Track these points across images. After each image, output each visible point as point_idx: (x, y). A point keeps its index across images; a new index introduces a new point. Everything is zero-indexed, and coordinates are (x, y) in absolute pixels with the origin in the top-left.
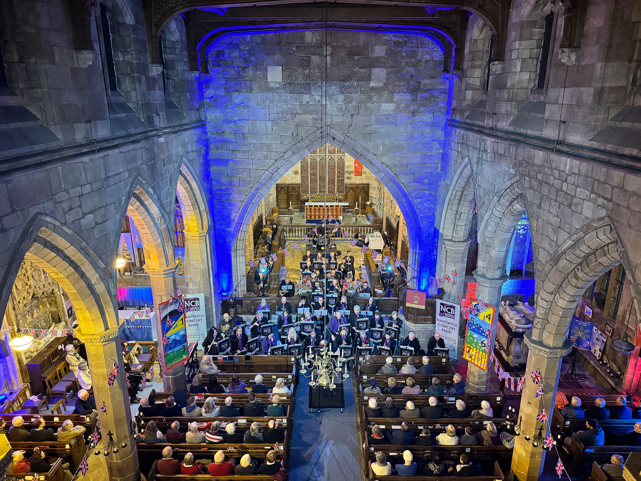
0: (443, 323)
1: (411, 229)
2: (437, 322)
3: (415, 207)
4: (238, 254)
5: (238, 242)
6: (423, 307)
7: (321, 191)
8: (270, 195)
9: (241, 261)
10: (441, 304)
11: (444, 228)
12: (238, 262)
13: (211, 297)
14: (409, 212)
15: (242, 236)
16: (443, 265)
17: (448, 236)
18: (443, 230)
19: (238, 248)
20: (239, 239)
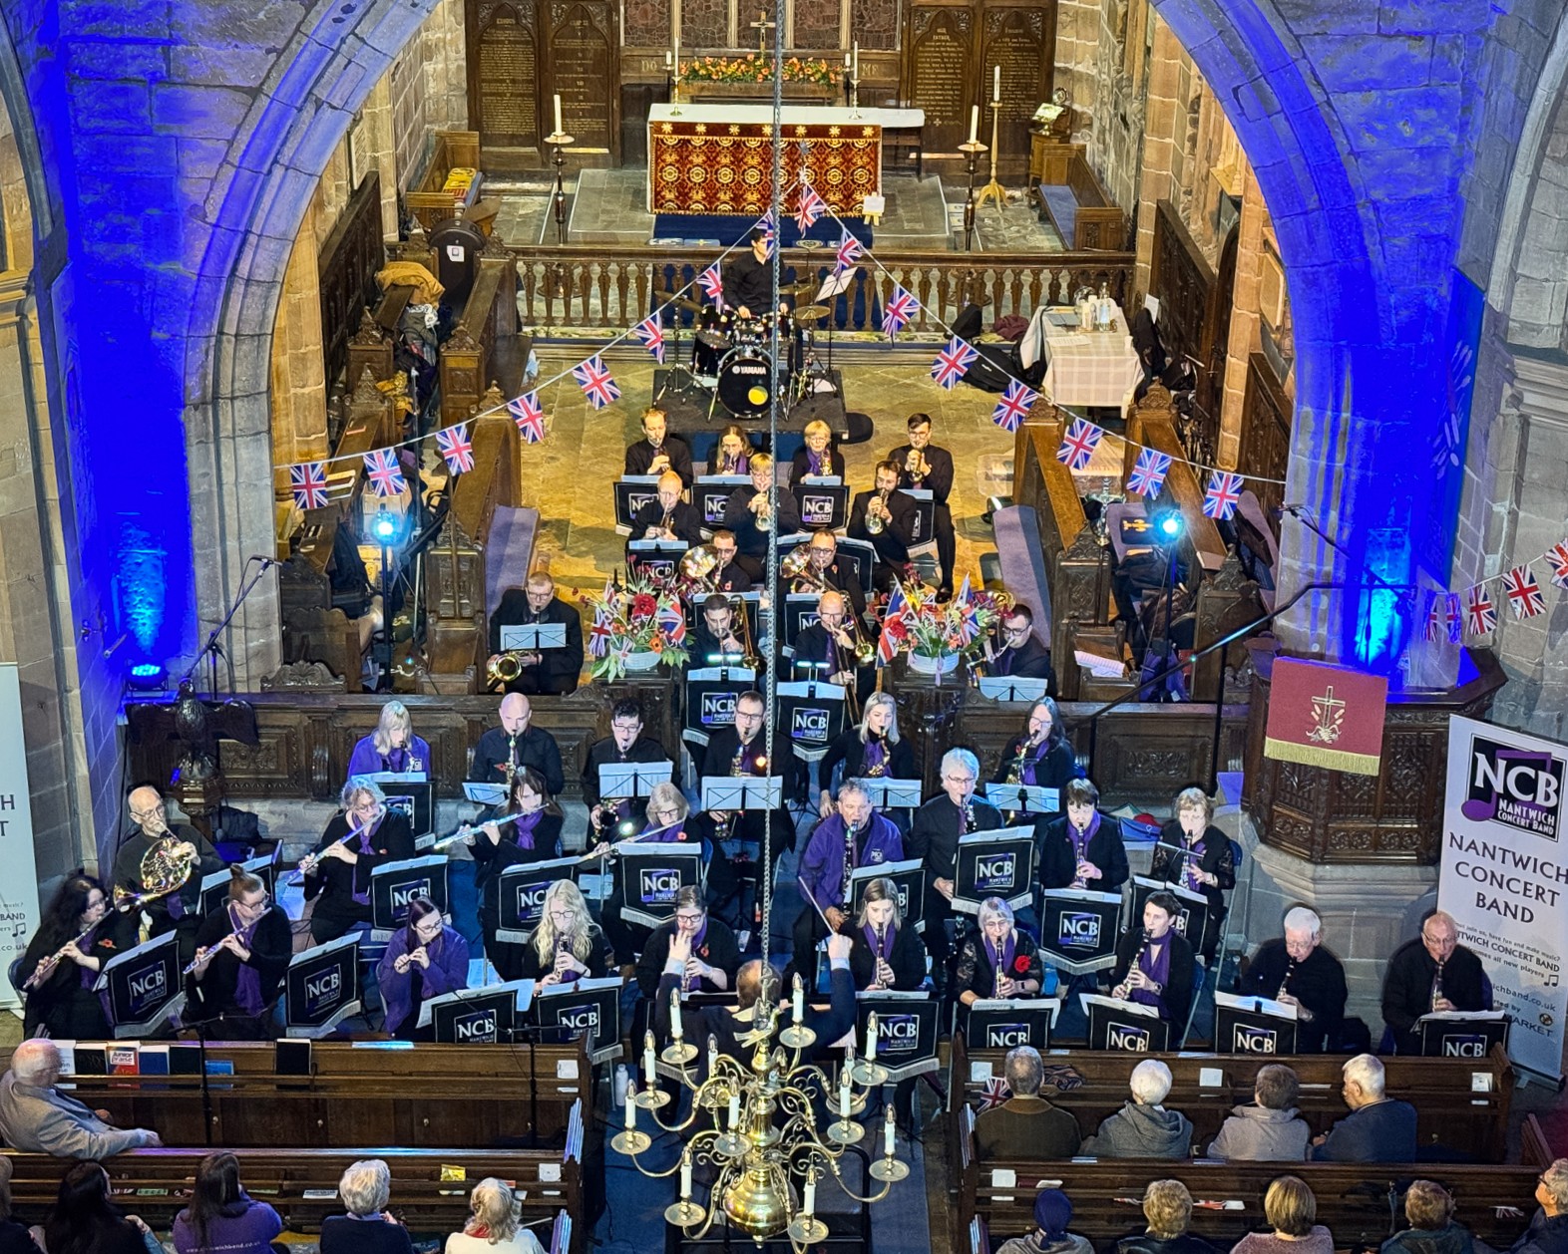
0: (1487, 864)
1: (1312, 282)
2: (1449, 855)
3: (1342, 144)
4: (226, 427)
5: (228, 347)
6: (1368, 764)
7: (747, 35)
8: (427, 52)
9: (247, 468)
10: (1481, 745)
11: (1513, 275)
12: (228, 477)
13: (63, 690)
14: (1302, 177)
15: (253, 313)
16: (1501, 509)
17: (1537, 329)
18: (1510, 291)
19: (225, 389)
20: (230, 329)
